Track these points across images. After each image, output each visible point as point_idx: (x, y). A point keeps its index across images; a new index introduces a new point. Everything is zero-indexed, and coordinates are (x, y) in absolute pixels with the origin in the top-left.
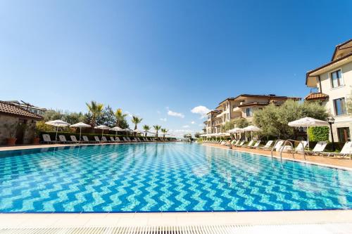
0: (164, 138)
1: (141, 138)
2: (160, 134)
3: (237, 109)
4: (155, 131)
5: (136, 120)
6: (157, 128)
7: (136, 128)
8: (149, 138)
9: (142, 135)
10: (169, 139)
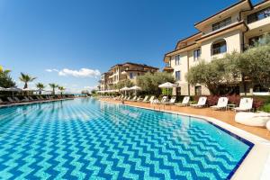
0: (62, 95)
1: (35, 97)
2: (57, 91)
3: (124, 73)
4: (52, 90)
5: (26, 78)
6: (53, 86)
7: (26, 86)
8: (44, 97)
9: (35, 93)
10: (67, 96)
